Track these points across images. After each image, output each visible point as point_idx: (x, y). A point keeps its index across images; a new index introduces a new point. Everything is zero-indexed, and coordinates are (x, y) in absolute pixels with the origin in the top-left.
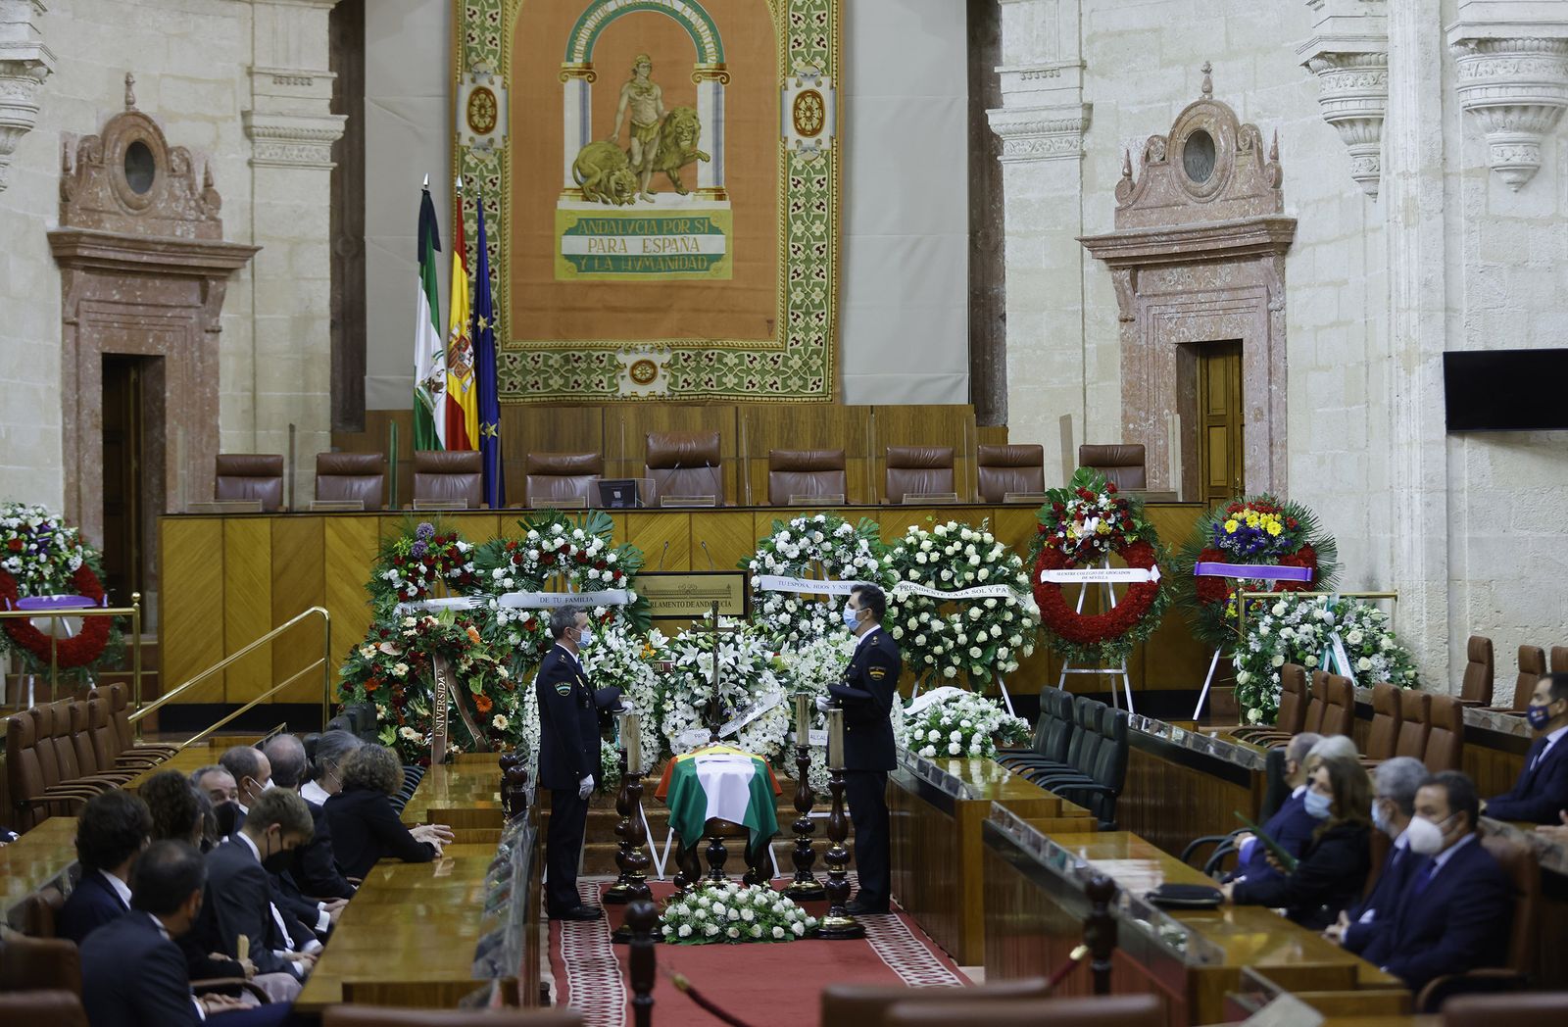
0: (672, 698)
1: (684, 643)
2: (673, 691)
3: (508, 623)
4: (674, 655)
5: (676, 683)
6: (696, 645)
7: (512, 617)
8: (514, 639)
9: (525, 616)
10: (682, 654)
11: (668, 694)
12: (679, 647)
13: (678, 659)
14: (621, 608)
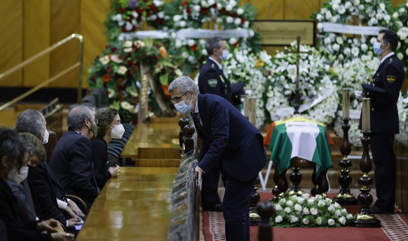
0: (272, 90)
1: (280, 60)
2: (273, 85)
3: (183, 46)
4: (274, 66)
5: (275, 81)
6: (286, 60)
7: (185, 43)
8: (185, 55)
9: (191, 43)
10: (278, 66)
11: (270, 88)
12: (277, 62)
13: (276, 68)
14: (245, 39)
